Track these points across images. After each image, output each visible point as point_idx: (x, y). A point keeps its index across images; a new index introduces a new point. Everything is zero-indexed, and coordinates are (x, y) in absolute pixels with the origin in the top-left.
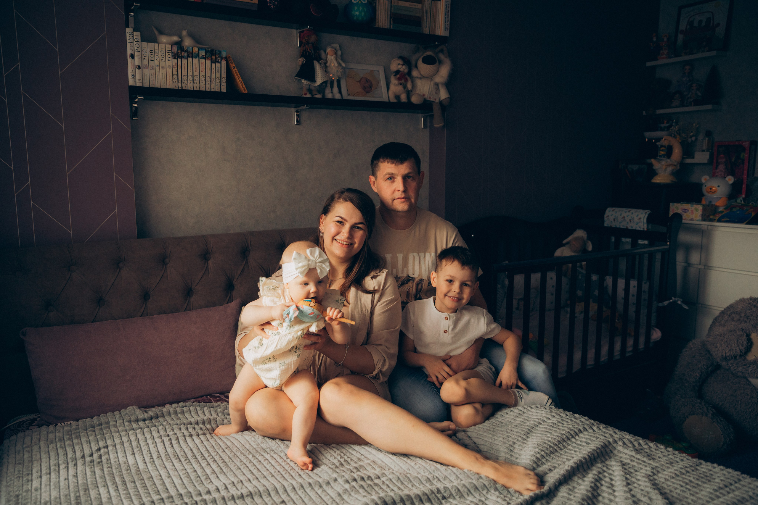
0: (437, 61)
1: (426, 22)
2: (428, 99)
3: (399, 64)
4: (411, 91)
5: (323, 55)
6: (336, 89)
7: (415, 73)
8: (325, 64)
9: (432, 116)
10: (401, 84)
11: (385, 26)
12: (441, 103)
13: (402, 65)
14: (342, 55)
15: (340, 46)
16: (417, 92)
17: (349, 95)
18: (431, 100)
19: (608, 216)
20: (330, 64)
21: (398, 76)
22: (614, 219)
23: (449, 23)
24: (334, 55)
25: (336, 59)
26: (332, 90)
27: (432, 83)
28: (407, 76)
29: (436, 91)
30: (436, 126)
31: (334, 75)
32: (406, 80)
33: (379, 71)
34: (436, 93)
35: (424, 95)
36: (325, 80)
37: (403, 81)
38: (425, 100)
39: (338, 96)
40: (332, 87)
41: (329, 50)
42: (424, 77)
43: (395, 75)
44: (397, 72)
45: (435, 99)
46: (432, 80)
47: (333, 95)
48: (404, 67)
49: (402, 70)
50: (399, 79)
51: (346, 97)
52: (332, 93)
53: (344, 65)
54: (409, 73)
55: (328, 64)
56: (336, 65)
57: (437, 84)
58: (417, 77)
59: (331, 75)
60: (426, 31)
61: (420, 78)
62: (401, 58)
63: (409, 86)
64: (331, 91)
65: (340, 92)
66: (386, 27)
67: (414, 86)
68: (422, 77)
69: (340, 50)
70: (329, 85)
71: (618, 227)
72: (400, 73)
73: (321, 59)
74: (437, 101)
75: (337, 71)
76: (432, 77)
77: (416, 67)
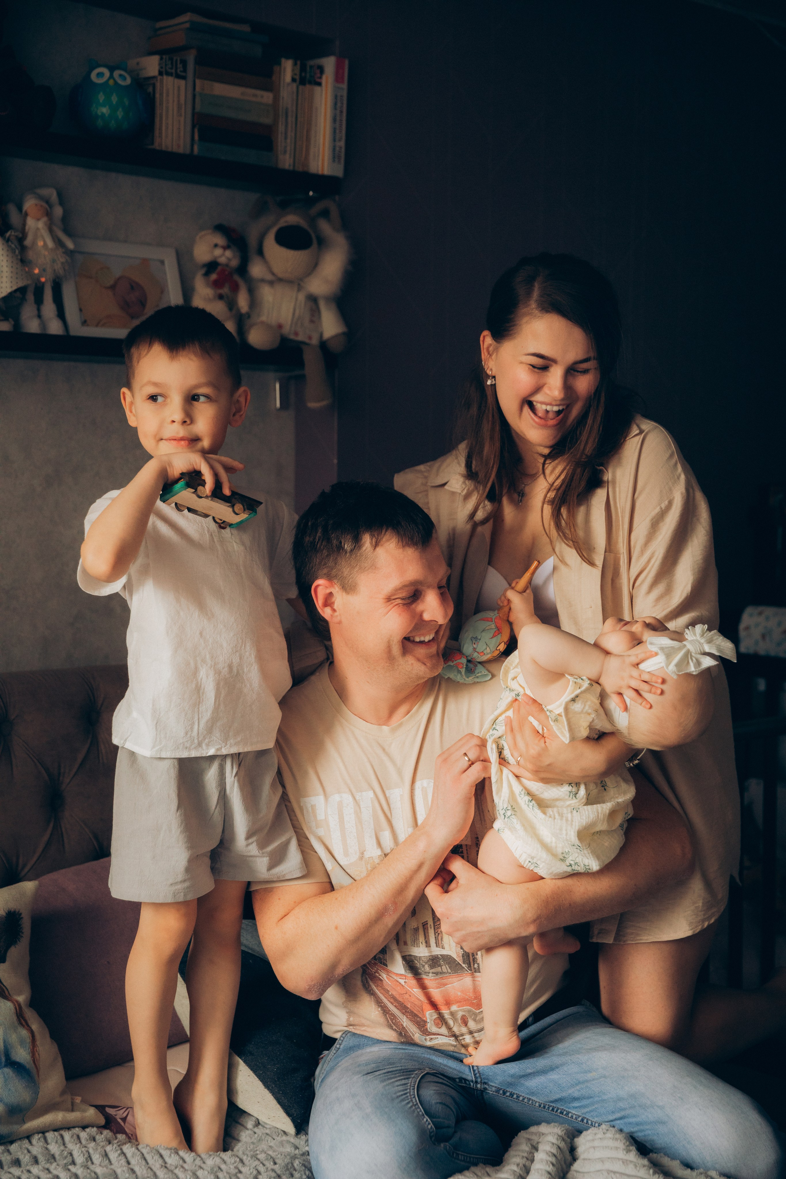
0: (315, 241)
1: (286, 138)
2: (292, 337)
3: (216, 246)
4: (248, 315)
5: (14, 218)
6: (49, 308)
7: (256, 270)
8: (21, 240)
9: (302, 378)
10: (221, 297)
11: (179, 146)
12: (323, 345)
13: (225, 248)
14: (65, 219)
15: (60, 195)
16: (264, 318)
17: (84, 323)
18: (300, 338)
19: (747, 628)
20: (34, 243)
21: (214, 276)
22: (763, 636)
23: (342, 143)
24: (45, 219)
25: (51, 231)
26: (39, 310)
27: (301, 297)
28: (236, 277)
29: (312, 315)
30: (312, 405)
31: (44, 270)
32: (235, 288)
33: (162, 262)
34: (312, 321)
35: (280, 326)
36: (20, 284)
37: (225, 290)
38: (284, 341)
39: (55, 328)
40: (39, 301)
41: (30, 204)
42: (280, 280)
43: (207, 274)
44: (211, 266)
45: (310, 338)
46: (300, 288)
47: (43, 325)
48: (228, 253)
49: (223, 260)
50: (217, 284)
51: (77, 329)
52: (39, 316)
53: (70, 245)
54: (243, 270)
55: (28, 242)
56: (50, 244)
57: (313, 299)
58: (263, 280)
59: (37, 271)
60: (286, 162)
61: (271, 283)
62: (220, 228)
63: (243, 302)
64: (36, 312)
65: (61, 314)
66: (181, 151)
67: (254, 303)
68: (276, 281)
69: (61, 203)
70: (30, 297)
71: (773, 653)
72: (219, 268)
73: (8, 226)
74: (315, 341)
75: (54, 261)
76: (301, 280)
77: (260, 252)
